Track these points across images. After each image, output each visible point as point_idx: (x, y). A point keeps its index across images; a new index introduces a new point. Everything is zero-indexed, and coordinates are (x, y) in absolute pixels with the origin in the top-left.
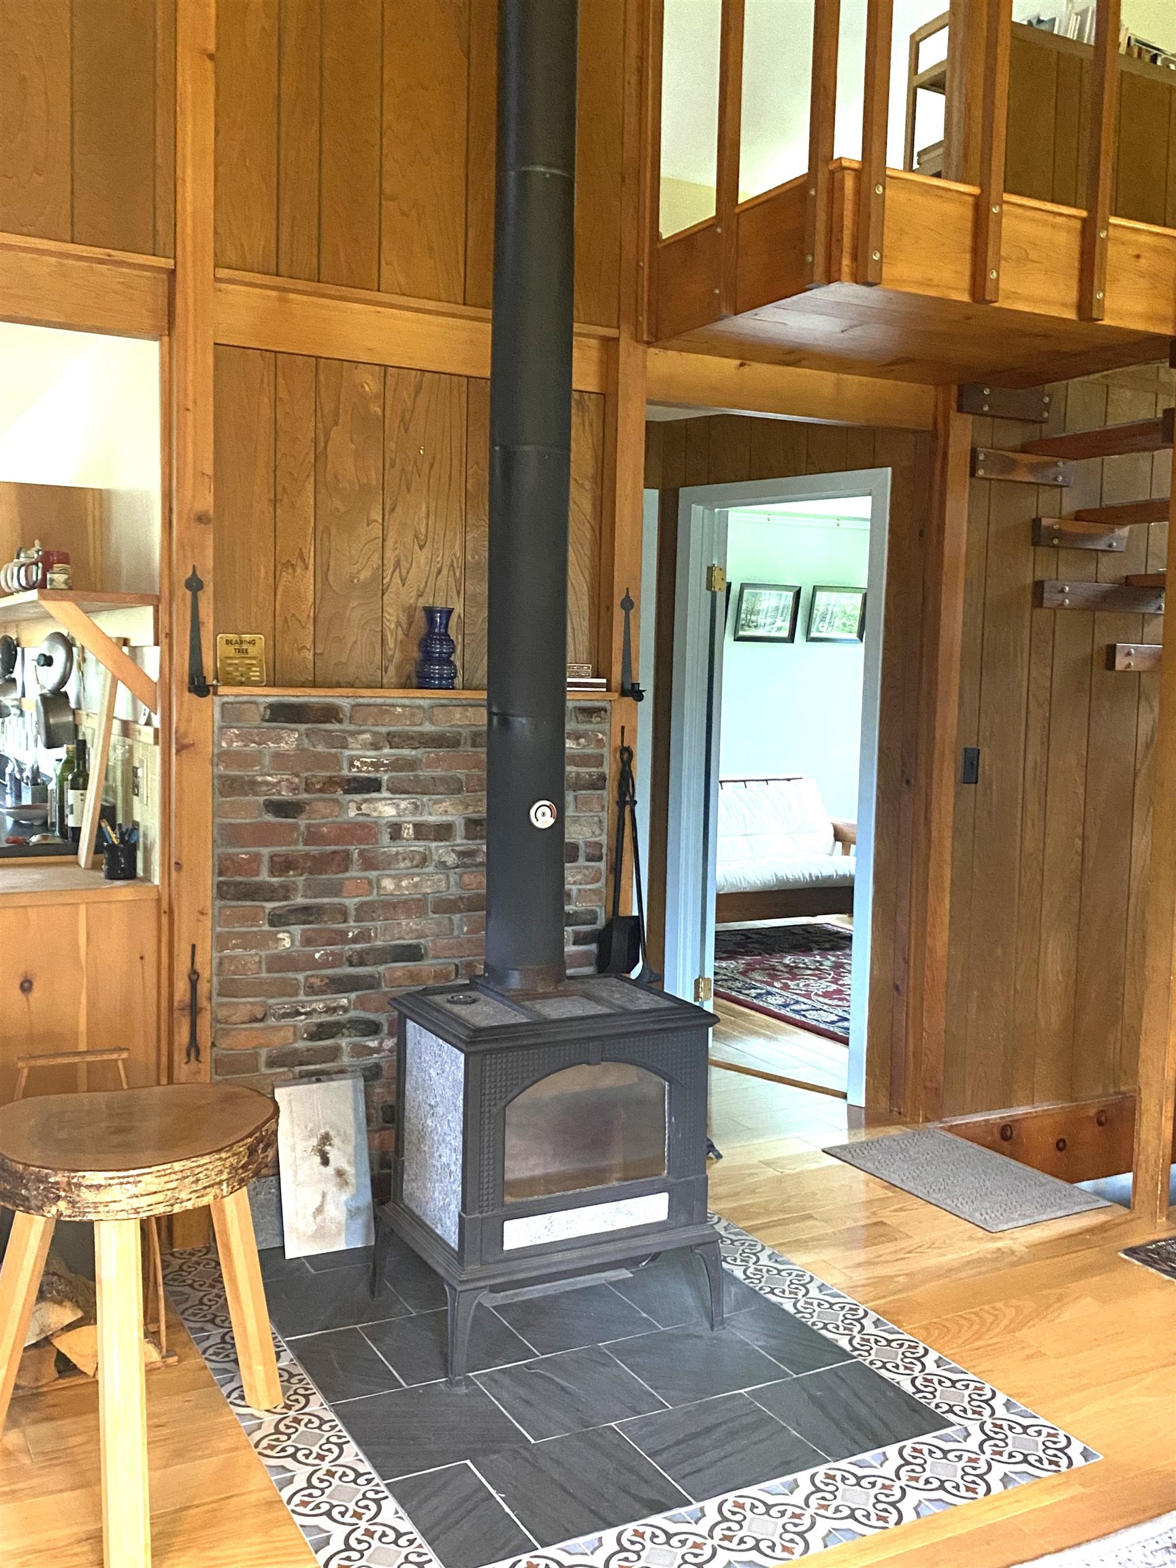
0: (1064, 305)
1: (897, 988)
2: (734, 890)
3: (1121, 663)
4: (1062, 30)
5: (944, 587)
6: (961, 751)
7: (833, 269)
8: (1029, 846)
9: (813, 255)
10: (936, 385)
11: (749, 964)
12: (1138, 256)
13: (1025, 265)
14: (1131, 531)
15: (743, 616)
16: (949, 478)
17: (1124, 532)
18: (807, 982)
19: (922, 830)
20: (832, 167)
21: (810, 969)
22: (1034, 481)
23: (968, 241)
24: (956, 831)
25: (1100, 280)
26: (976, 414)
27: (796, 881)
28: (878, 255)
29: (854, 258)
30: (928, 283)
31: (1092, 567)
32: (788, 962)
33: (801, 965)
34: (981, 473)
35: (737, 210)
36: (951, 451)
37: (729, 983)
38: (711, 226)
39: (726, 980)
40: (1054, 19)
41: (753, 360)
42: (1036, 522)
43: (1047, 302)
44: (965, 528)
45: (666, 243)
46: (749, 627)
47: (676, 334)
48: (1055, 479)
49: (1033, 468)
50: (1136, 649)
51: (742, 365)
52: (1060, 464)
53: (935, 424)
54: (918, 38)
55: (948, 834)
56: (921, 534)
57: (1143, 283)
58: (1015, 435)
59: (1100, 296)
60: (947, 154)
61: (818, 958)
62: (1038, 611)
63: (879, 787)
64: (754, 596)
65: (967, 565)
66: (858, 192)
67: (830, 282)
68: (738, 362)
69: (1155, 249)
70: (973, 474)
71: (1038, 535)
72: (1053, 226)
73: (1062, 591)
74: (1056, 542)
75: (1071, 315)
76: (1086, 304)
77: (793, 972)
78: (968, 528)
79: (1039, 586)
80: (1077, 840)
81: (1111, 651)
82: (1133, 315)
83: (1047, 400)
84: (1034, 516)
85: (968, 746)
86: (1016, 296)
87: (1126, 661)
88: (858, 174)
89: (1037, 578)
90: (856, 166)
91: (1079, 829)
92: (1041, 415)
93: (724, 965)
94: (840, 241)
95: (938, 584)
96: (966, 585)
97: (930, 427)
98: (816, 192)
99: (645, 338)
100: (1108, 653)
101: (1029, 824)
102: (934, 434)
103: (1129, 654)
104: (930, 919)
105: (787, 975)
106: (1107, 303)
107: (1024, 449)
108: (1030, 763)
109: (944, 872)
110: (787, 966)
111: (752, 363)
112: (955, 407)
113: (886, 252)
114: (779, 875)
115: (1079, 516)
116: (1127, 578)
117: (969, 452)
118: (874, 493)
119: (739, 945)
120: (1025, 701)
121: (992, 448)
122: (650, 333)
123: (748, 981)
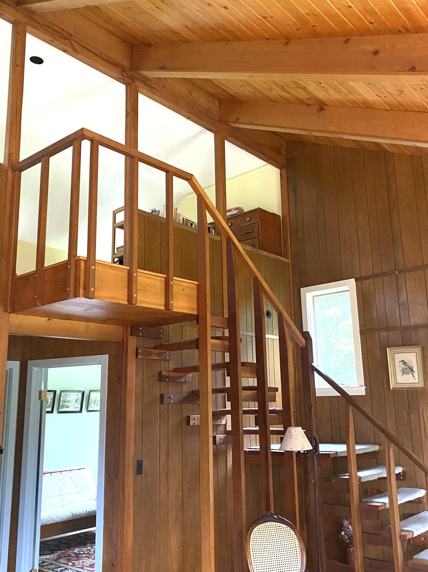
0: (161, 305)
1: (113, 564)
2: (53, 522)
3: (192, 423)
4: (162, 215)
5: (127, 399)
6: (136, 462)
7: (77, 293)
8: (163, 497)
9: (69, 288)
10: (123, 326)
11: (59, 555)
12: (184, 290)
13: (146, 292)
14: (193, 375)
15: (61, 403)
16: (129, 359)
17: (190, 375)
18: (83, 561)
19: (122, 494)
20: (76, 259)
21: (86, 554)
22: (158, 359)
23: (126, 284)
24: (135, 494)
25: (171, 297)
26: (137, 336)
27: (80, 514)
28: (93, 289)
29: (85, 289)
30: (112, 298)
31: (180, 388)
32: (76, 552)
33: (82, 553)
34: (140, 357)
35: (44, 269)
36: (129, 349)
37: (49, 567)
38: (34, 273)
39: (48, 565)
40: (159, 211)
41: (53, 318)
42: (160, 373)
43: (155, 304)
44: (135, 377)
45: (18, 277)
46: (64, 407)
47: (22, 310)
48: (166, 358)
49: (158, 354)
50: (197, 417)
51: (49, 320)
52: (167, 353)
53: (123, 340)
54: (115, 213)
55: (132, 495)
56: (119, 379)
57: (186, 298)
58: (152, 343)
59: (172, 302)
60: (125, 250)
61: (89, 548)
62: (162, 405)
63: (105, 478)
64: (66, 395)
65: (136, 390)
66: (86, 268)
67: (75, 297)
68: (47, 319)
69: (188, 287)
70: (137, 357)
71: (161, 378)
72: (156, 280)
73: (170, 398)
74: (167, 380)
75: (163, 308)
76: (167, 304)
77: (78, 557)
78: (136, 376)
79: (162, 396)
80: (180, 492)
81: (188, 418)
82: (184, 308)
83: (162, 331)
84: (159, 371)
85: (138, 460)
86: (144, 302)
87: (193, 422)
88: (86, 262)
89: (162, 393)
90: (85, 259)
91: (181, 488)
92: (160, 336)
93: (48, 557)
94: (79, 283)
95: (125, 397)
96: (136, 397)
97: (121, 341)
98: (70, 266)
99: (9, 311)
100: (187, 419)
101: (162, 488)
102: (123, 343)
103: (194, 419)
104: (125, 533)
105: (75, 559)
106: (174, 304)
107: (155, 348)
108: (161, 463)
109: (130, 513)
110: (76, 553)
111: (53, 319)
112: (130, 334)
113: (96, 287)
114: (73, 513)
115: (175, 370)
116: (192, 391)
117: (135, 349)
118: (102, 363)
119: (56, 546)
120: (159, 440)
121: (144, 348)
122: (10, 309)
123: (58, 564)
